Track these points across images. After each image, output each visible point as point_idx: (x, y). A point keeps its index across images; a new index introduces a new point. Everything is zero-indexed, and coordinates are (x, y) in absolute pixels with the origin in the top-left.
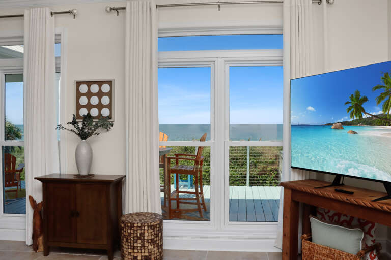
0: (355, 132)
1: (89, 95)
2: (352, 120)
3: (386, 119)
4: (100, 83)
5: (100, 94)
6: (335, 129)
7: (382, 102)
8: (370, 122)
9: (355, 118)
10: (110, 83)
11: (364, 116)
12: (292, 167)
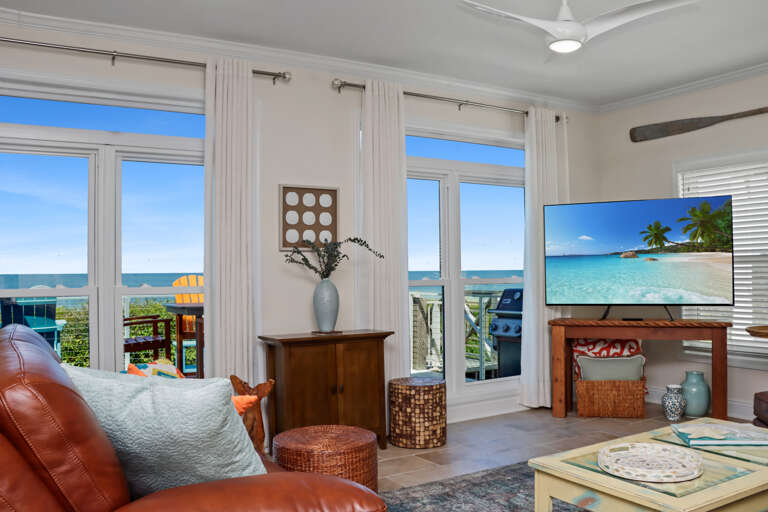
0: (654, 260)
1: (301, 209)
2: (649, 248)
3: (694, 246)
4: (318, 192)
5: (317, 209)
6: (626, 257)
7: (689, 232)
8: (675, 250)
9: (654, 246)
10: (333, 193)
11: (667, 245)
12: (547, 305)
